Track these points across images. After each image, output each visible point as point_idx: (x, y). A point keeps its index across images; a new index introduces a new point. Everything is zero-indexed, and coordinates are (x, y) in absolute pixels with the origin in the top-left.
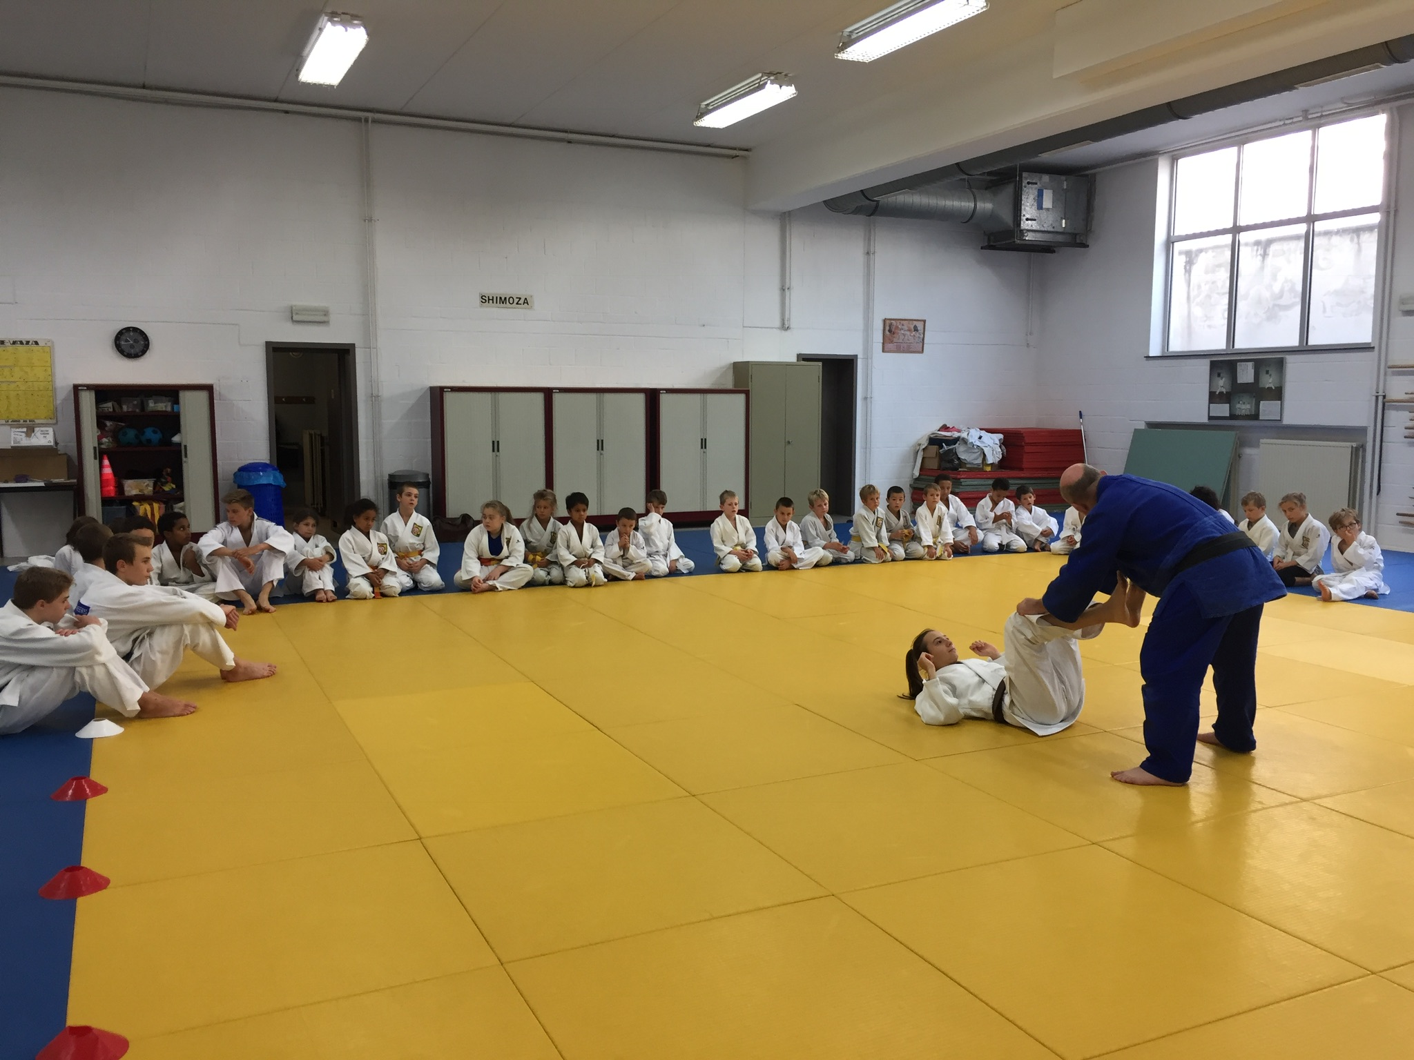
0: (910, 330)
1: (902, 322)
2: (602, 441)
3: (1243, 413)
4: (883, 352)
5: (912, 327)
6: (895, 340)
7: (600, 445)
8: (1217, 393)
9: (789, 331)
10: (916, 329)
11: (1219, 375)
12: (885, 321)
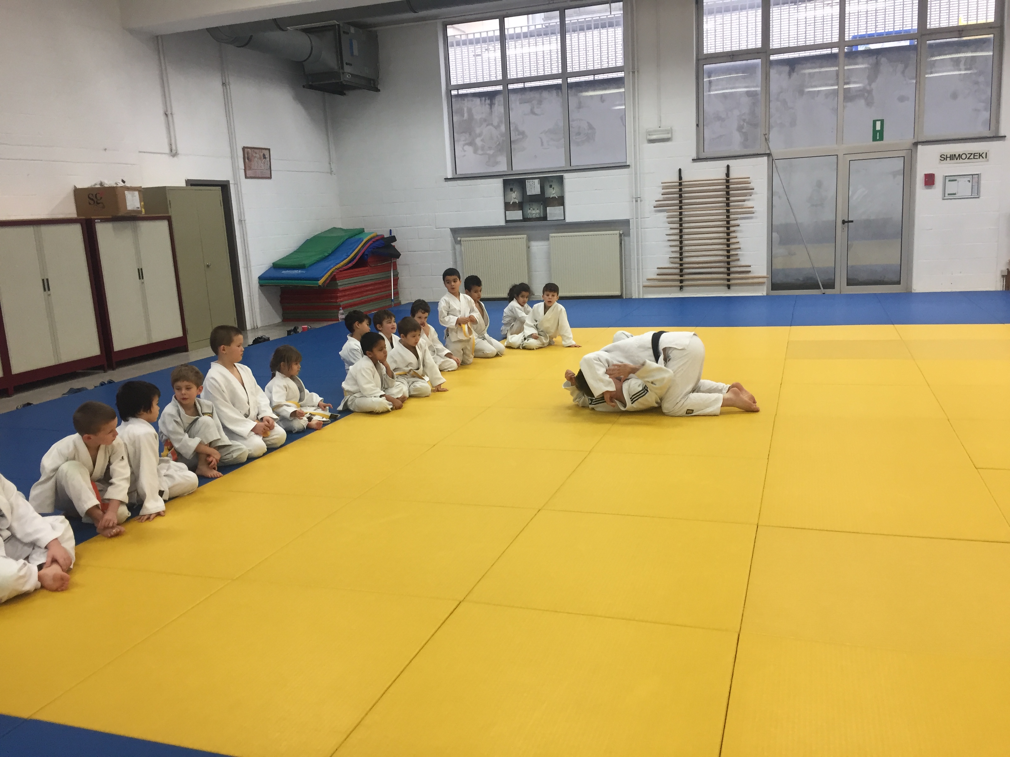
0: (260, 158)
1: (256, 150)
2: (47, 280)
3: (534, 216)
4: (246, 177)
5: (262, 154)
6: (253, 167)
7: (46, 285)
8: (511, 203)
9: (175, 158)
10: (264, 155)
11: (511, 190)
12: (244, 149)
